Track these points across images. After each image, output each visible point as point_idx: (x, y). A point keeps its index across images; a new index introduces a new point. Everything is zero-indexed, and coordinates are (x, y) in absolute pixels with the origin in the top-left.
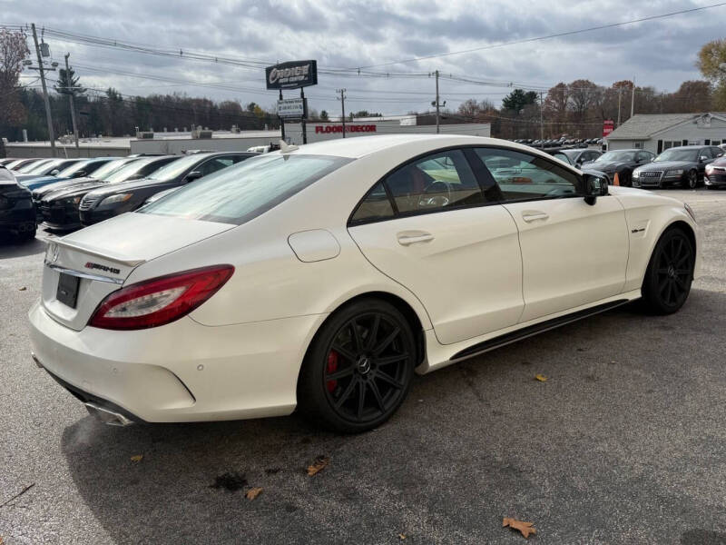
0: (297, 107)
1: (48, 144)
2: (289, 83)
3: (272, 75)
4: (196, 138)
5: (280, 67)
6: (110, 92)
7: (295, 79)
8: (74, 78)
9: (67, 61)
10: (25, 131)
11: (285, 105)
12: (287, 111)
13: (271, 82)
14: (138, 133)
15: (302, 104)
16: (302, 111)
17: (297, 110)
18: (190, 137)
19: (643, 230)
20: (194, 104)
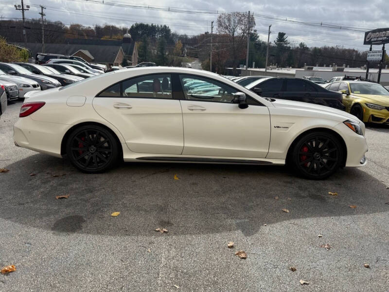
0: (378, 55)
1: (264, 70)
2: (377, 41)
3: (368, 36)
4: (334, 71)
5: (374, 31)
6: (302, 45)
7: (381, 39)
8: (285, 36)
9: (269, 29)
10: (254, 63)
11: (372, 54)
12: (372, 57)
13: (367, 40)
14: (305, 66)
15: (382, 53)
16: (381, 58)
17: (378, 57)
18: (331, 70)
19: (288, 128)
20: (346, 52)
